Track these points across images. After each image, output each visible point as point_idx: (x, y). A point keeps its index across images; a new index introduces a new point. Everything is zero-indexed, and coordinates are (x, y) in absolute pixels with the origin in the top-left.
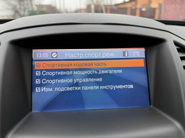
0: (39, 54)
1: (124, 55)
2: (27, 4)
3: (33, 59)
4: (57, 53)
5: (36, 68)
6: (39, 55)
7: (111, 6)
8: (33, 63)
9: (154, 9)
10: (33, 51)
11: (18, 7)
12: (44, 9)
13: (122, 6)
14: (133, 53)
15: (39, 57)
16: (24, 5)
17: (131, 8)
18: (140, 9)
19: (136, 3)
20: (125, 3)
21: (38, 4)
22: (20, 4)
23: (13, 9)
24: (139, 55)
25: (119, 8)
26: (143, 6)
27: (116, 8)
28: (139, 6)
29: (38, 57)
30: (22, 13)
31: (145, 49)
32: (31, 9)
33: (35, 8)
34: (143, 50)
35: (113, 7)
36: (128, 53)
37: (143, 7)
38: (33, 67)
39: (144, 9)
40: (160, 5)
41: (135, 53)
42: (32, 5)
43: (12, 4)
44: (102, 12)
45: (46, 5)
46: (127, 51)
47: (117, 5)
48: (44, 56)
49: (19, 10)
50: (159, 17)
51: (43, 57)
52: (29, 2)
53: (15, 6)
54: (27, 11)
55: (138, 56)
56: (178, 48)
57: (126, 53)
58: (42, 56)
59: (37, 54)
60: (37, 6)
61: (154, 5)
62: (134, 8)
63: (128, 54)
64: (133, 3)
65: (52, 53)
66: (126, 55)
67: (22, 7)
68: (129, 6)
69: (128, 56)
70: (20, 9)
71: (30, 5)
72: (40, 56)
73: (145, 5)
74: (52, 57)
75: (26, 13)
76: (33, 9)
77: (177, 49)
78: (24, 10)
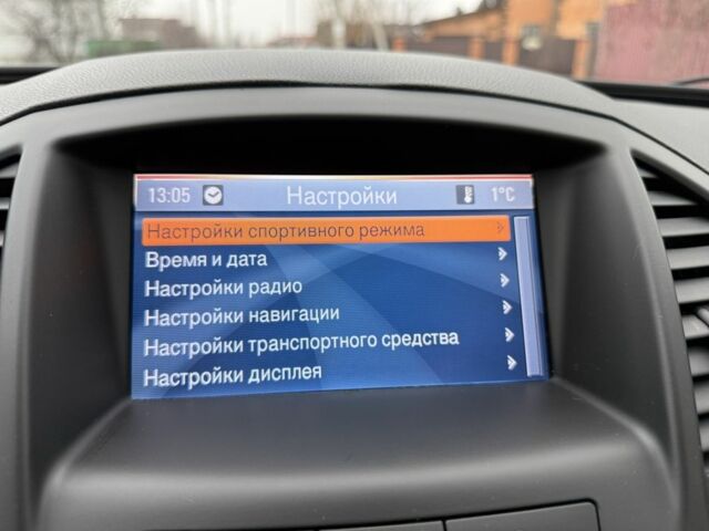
0: (157, 191)
1: (461, 199)
2: (85, 15)
3: (138, 209)
4: (220, 187)
5: (146, 242)
6: (157, 195)
7: (408, 27)
8: (137, 222)
9: (571, 45)
10: (138, 179)
11: (49, 23)
12: (152, 35)
13: (451, 30)
14: (492, 193)
15: (159, 200)
16: (71, 19)
17: (483, 37)
18: (519, 42)
19: (504, 22)
20: (460, 17)
21: (127, 15)
22: (57, 14)
23: (28, 33)
24: (513, 199)
25: (439, 38)
26: (531, 29)
27: (426, 36)
28: (514, 30)
29: (153, 201)
30: (64, 47)
31: (534, 177)
32: (98, 34)
33: (116, 31)
34: (526, 181)
35: (416, 32)
36: (473, 192)
37: (531, 35)
38: (136, 235)
39: (532, 44)
40: (594, 29)
41: (498, 193)
42: (103, 18)
43: (26, 14)
44: (373, 46)
45: (158, 20)
46: (472, 186)
47: (430, 25)
48: (176, 198)
49: (52, 37)
50: (591, 71)
51: (174, 201)
52: (92, 6)
53: (37, 22)
54: (82, 39)
55: (511, 202)
56: (648, 175)
57: (468, 191)
58: (168, 197)
59: (152, 190)
60: (122, 21)
61: (571, 29)
62: (494, 36)
63: (473, 197)
64: (493, 19)
65: (205, 187)
66: (468, 199)
67: (65, 26)
68: (476, 28)
69: (473, 202)
70: (56, 30)
71: (95, 18)
72: (162, 198)
73: (537, 27)
74: (205, 203)
75: (80, 49)
76: (105, 32)
77: (646, 180)
78: (74, 36)
